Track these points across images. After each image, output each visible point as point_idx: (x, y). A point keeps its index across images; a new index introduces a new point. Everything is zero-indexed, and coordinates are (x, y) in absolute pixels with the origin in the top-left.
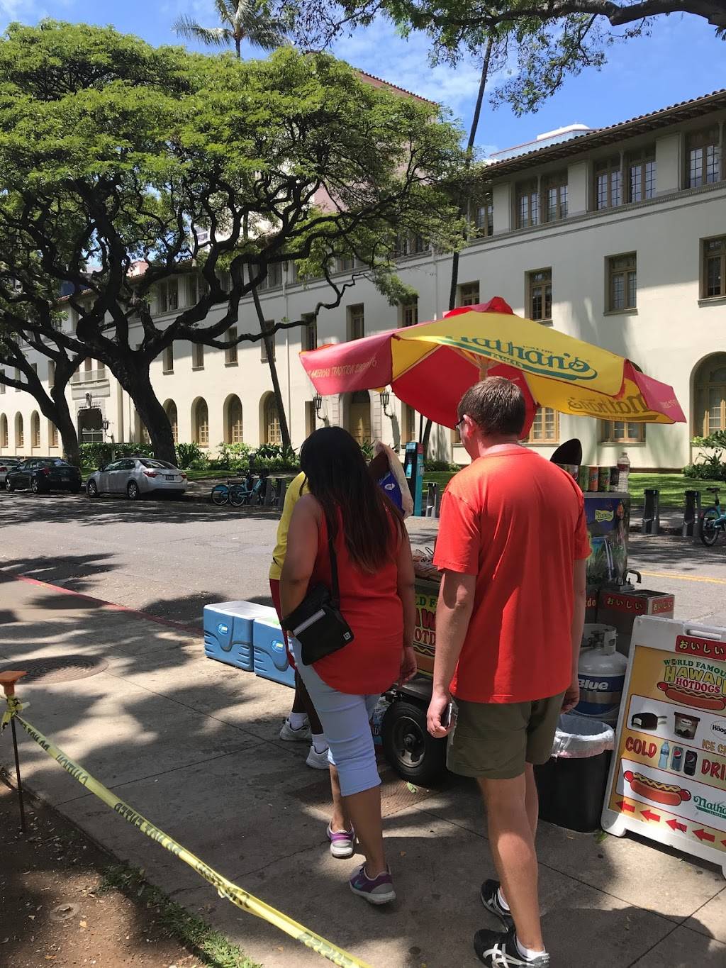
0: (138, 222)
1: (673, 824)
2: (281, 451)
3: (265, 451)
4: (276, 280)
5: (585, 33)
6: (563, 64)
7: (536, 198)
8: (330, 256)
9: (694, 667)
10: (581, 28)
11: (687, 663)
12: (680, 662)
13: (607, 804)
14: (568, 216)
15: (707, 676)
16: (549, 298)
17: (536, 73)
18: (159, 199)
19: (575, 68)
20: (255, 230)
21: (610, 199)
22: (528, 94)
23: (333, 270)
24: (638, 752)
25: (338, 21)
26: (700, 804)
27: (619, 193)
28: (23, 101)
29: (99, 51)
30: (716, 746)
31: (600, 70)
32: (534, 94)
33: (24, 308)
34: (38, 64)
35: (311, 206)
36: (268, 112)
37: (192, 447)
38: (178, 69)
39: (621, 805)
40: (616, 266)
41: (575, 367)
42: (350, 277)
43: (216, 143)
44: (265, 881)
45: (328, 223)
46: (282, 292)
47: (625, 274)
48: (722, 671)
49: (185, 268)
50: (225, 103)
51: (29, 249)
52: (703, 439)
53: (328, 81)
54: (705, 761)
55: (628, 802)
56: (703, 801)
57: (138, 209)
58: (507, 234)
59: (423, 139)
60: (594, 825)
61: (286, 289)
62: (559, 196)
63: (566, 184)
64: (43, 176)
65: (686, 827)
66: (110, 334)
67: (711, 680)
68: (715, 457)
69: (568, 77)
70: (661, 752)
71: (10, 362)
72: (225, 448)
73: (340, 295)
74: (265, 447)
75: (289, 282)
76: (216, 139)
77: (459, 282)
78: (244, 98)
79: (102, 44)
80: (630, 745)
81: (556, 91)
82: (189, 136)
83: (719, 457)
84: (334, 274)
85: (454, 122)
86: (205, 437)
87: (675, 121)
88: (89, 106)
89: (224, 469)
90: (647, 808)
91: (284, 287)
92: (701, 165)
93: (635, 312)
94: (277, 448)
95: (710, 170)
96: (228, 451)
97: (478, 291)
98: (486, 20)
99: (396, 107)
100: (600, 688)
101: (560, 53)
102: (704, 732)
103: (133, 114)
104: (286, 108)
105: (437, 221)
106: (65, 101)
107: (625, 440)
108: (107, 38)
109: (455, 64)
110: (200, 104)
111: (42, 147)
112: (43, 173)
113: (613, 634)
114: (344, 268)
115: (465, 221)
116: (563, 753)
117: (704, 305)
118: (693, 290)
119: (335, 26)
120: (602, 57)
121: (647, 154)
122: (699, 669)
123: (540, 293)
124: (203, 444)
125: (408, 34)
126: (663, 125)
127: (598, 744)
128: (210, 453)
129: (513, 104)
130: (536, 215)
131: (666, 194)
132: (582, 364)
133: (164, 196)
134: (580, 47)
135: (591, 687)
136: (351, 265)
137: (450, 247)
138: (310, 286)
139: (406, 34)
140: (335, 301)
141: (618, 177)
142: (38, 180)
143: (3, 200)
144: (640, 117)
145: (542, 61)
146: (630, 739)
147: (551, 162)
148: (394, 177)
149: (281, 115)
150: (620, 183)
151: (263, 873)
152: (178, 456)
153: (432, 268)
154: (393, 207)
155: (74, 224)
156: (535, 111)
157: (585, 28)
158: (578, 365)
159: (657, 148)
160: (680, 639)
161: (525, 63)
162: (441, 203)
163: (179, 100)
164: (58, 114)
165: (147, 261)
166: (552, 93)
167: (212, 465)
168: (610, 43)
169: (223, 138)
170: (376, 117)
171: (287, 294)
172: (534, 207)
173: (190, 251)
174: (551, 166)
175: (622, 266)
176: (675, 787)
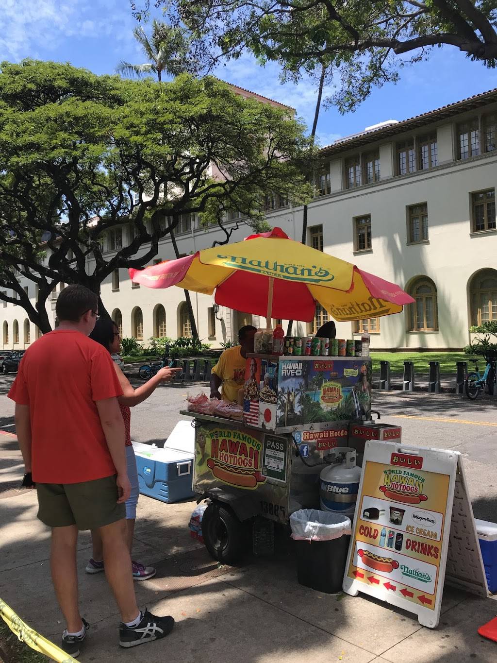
0: (94, 190)
1: (388, 586)
2: (191, 342)
3: (181, 342)
4: (187, 226)
5: (384, 60)
6: (370, 80)
7: (359, 168)
8: (222, 209)
9: (402, 475)
10: (381, 57)
11: (398, 472)
12: (393, 472)
13: (346, 573)
14: (381, 180)
15: (410, 481)
16: (369, 235)
17: (353, 87)
18: (107, 174)
19: (379, 83)
20: (171, 193)
21: (408, 168)
22: (348, 100)
23: (224, 219)
24: (366, 536)
25: (216, 56)
26: (404, 571)
27: (414, 164)
28: (8, 112)
29: (61, 79)
30: (415, 529)
31: (396, 84)
32: (352, 100)
33: (19, 249)
34: (20, 88)
35: (207, 177)
36: (172, 115)
37: (131, 341)
38: (113, 89)
39: (356, 574)
40: (414, 212)
41: (319, 274)
42: (235, 224)
43: (137, 136)
44: (96, 631)
45: (218, 188)
46: (192, 235)
47: (420, 217)
48: (419, 477)
49: (125, 220)
50: (143, 110)
51: (20, 210)
52: (477, 327)
53: (212, 95)
54: (408, 540)
55: (360, 571)
56: (406, 569)
57: (92, 182)
58: (340, 192)
59: (278, 130)
60: (337, 588)
61: (194, 232)
62: (374, 166)
63: (378, 159)
64: (21, 160)
65: (395, 587)
66: (73, 266)
67: (412, 483)
68: (485, 340)
69: (374, 88)
70: (381, 535)
71: (9, 286)
72: (154, 341)
73: (228, 236)
74: (181, 339)
75: (196, 228)
76: (137, 133)
77: (309, 225)
78: (155, 106)
79: (63, 74)
80: (362, 531)
81: (366, 98)
82: (120, 132)
83: (488, 340)
84: (225, 222)
85: (299, 120)
86: (141, 334)
87: (449, 116)
88: (52, 115)
89: (153, 355)
90: (372, 575)
91: (192, 232)
92: (467, 144)
93: (428, 243)
94: (189, 340)
95: (474, 147)
96: (156, 342)
97: (321, 231)
98: (315, 53)
99: (258, 110)
100: (343, 491)
101: (369, 73)
102: (407, 520)
103: (82, 118)
104: (184, 112)
105: (291, 185)
106: (37, 111)
107: (425, 329)
108: (66, 70)
109: (297, 82)
110: (127, 111)
111: (20, 141)
112: (21, 158)
113: (354, 454)
114: (232, 218)
115: (310, 185)
116: (315, 538)
117: (475, 236)
118: (466, 227)
119: (214, 59)
120: (397, 75)
121: (431, 137)
122: (405, 476)
123: (363, 231)
124: (139, 338)
125: (264, 63)
126: (441, 119)
127: (338, 530)
128: (144, 345)
129: (339, 107)
130: (359, 179)
131: (445, 163)
132: (324, 272)
133: (110, 173)
134: (381, 69)
135: (337, 491)
136: (237, 216)
137: (301, 202)
138: (210, 230)
139: (263, 63)
140: (225, 239)
141: (412, 153)
142: (17, 163)
143: (3, 177)
144: (425, 114)
145: (356, 79)
146: (362, 527)
147: (368, 144)
148: (260, 157)
149: (180, 117)
150: (414, 157)
151: (97, 625)
152: (122, 347)
153: (290, 216)
154: (262, 176)
155: (51, 193)
156: (354, 111)
157: (384, 56)
158: (321, 273)
159: (438, 134)
160: (394, 455)
161: (346, 80)
162: (293, 173)
163: (113, 109)
164: (32, 120)
165: (99, 216)
166: (364, 99)
167: (145, 353)
168: (402, 66)
169: (142, 133)
170: (246, 117)
171: (195, 236)
172: (357, 174)
173: (128, 209)
174: (369, 147)
175: (418, 212)
176: (389, 559)
